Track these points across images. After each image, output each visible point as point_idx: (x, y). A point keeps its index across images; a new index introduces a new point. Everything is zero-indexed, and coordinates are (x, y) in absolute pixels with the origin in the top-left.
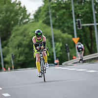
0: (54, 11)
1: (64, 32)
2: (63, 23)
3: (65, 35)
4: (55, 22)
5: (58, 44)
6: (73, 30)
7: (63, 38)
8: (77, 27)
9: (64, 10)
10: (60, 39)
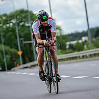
0: (4, 34)
1: (11, 48)
2: (11, 41)
3: (12, 50)
4: (5, 41)
5: (7, 56)
6: (18, 47)
7: (11, 52)
8: (20, 44)
9: (11, 33)
10: (9, 53)
